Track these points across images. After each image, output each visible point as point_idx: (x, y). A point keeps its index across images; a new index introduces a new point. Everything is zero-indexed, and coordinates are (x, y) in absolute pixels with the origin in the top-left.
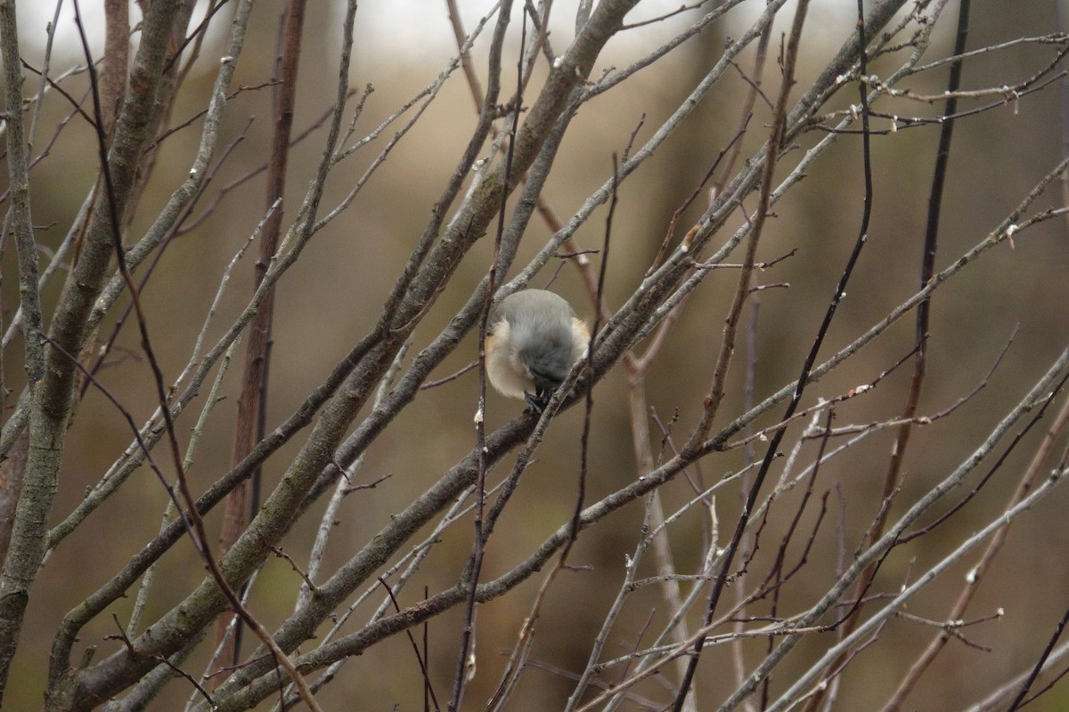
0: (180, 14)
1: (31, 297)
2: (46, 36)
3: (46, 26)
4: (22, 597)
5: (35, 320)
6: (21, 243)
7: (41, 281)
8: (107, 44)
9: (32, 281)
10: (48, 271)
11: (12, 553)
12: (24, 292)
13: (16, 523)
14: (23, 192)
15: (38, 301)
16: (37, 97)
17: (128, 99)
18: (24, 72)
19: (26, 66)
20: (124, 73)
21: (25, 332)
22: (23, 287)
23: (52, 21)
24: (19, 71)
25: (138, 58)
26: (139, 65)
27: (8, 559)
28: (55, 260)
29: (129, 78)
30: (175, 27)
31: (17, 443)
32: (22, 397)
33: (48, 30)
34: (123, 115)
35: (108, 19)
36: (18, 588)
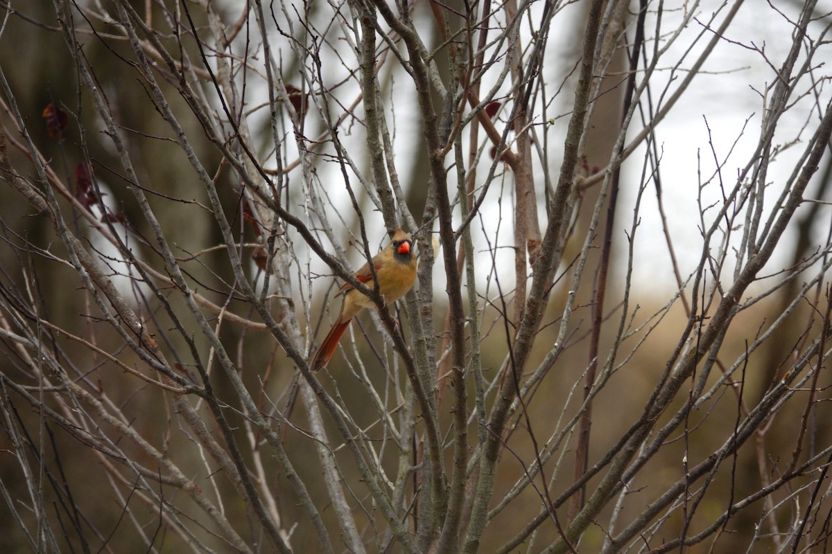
0: (550, 273)
1: (480, 404)
2: (486, 282)
3: (486, 277)
4: (476, 543)
5: (483, 414)
6: (477, 379)
7: (486, 395)
8: (517, 285)
9: (481, 396)
10: (489, 390)
11: (472, 522)
12: (478, 401)
13: (474, 508)
14: (478, 355)
15: (484, 406)
16: (482, 308)
17: (526, 312)
18: (478, 299)
19: (479, 295)
20: (524, 298)
21: (478, 420)
22: (477, 399)
23: (489, 274)
24: (475, 299)
25: (531, 293)
26: (532, 297)
27: (470, 525)
28: (492, 386)
29: (526, 303)
30: (548, 278)
31: (474, 470)
32: (476, 449)
33: (487, 279)
34: (524, 320)
35: (517, 274)
36: (475, 538)
